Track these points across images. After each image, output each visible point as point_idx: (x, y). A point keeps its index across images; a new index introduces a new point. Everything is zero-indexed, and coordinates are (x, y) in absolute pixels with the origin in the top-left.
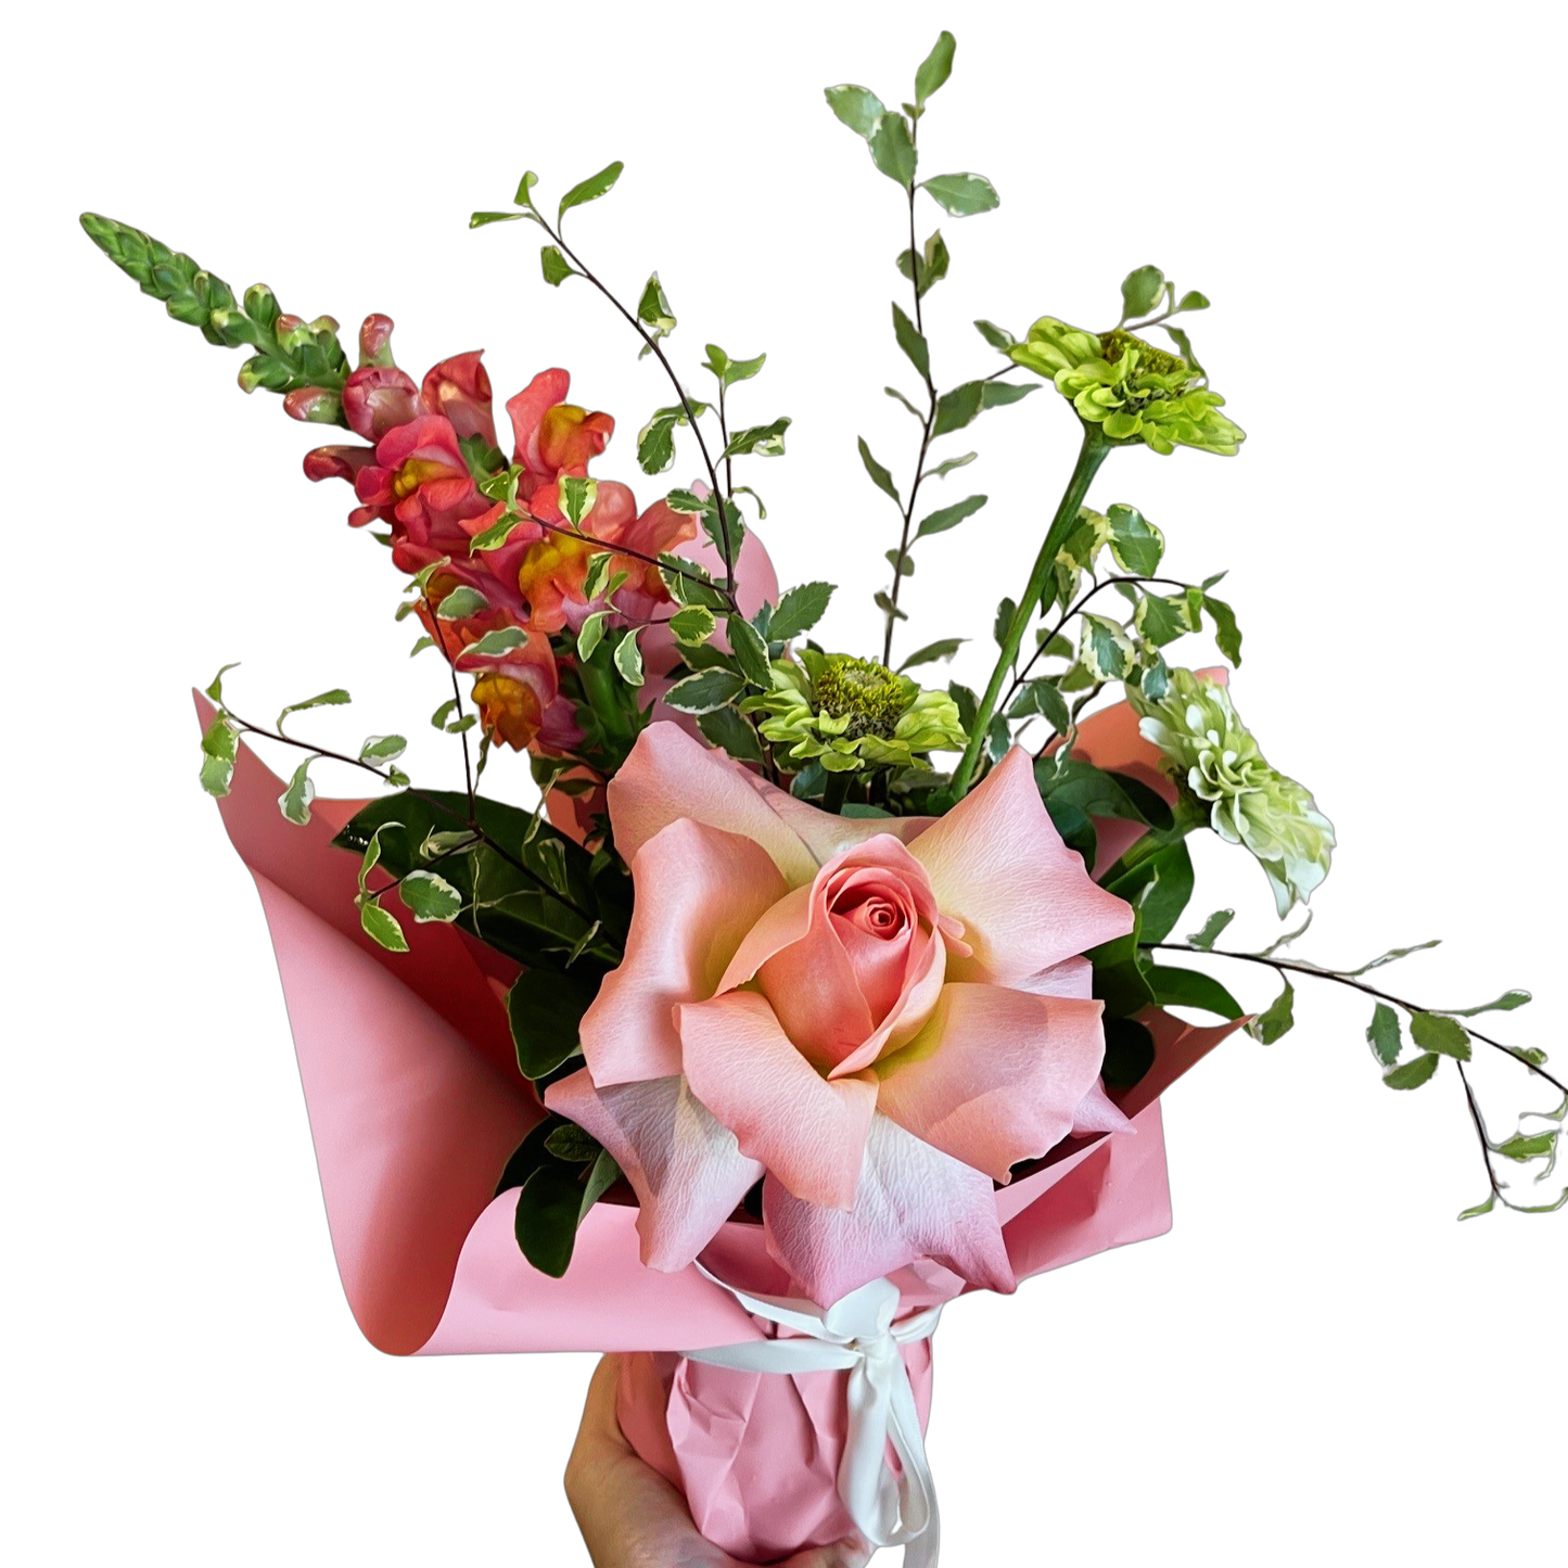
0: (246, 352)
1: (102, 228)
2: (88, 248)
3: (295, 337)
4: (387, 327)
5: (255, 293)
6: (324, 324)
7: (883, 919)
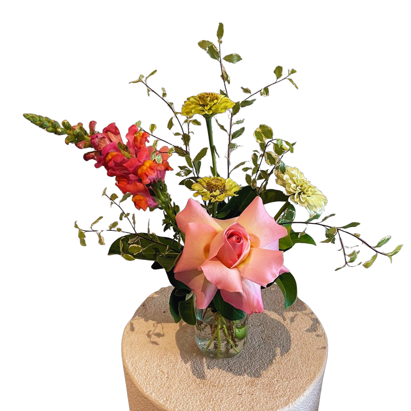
0: (66, 136)
1: (28, 116)
2: (27, 121)
3: (76, 131)
4: (96, 123)
5: (64, 123)
6: (80, 125)
7: (237, 239)
